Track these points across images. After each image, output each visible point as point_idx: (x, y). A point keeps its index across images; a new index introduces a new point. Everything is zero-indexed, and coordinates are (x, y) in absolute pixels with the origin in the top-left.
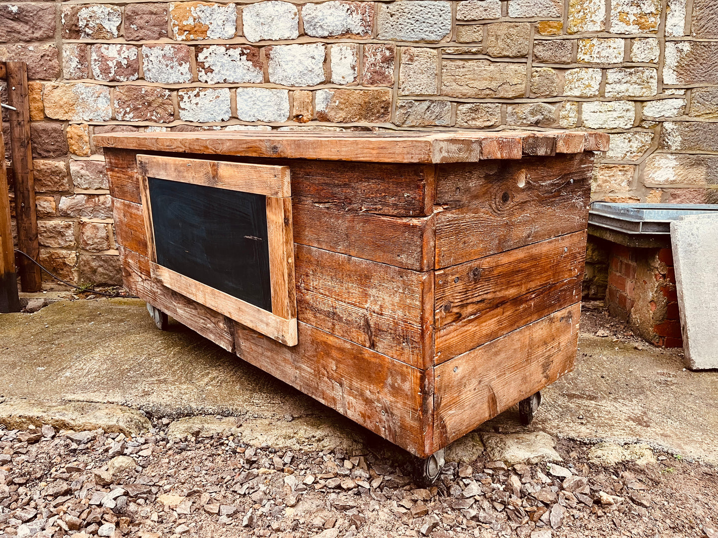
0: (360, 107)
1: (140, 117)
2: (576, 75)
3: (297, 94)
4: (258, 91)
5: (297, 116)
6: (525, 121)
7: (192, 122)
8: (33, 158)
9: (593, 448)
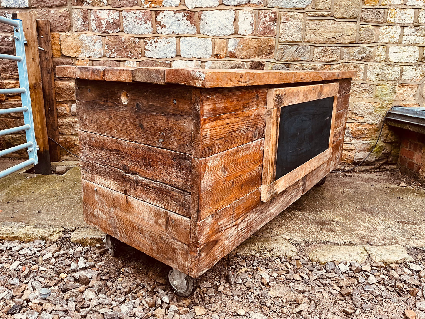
1: (121, 55)
2: (386, 30)
3: (217, 41)
4: (193, 39)
5: (217, 55)
6: (354, 58)
7: (152, 58)
8: (55, 80)
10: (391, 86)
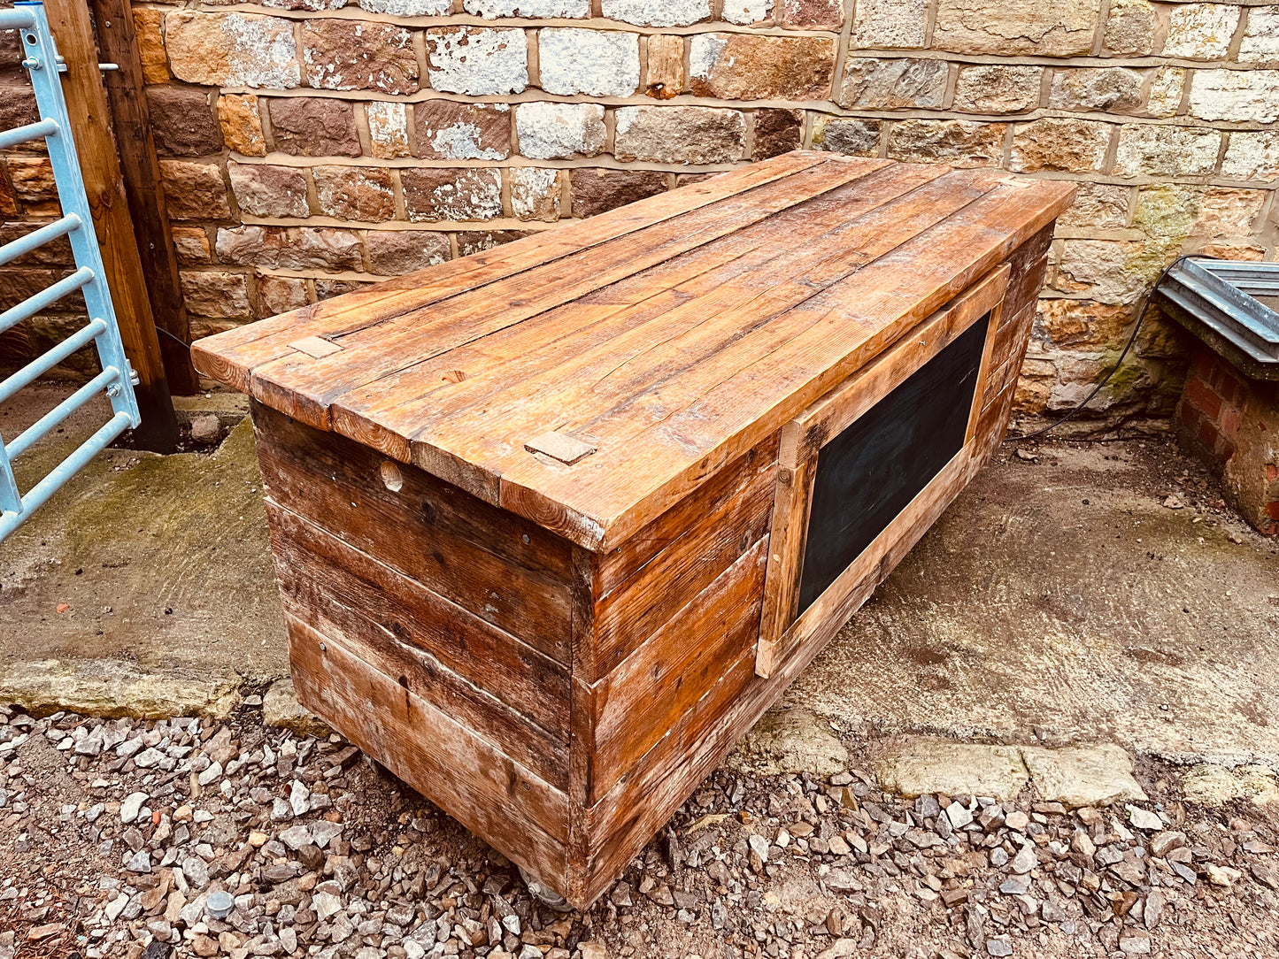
0: (774, 70)
1: (355, 83)
2: (1191, 17)
3: (656, 42)
4: (580, 35)
5: (654, 86)
6: (1083, 103)
7: (453, 93)
8: (159, 157)
9: (1190, 774)
10: (1185, 192)
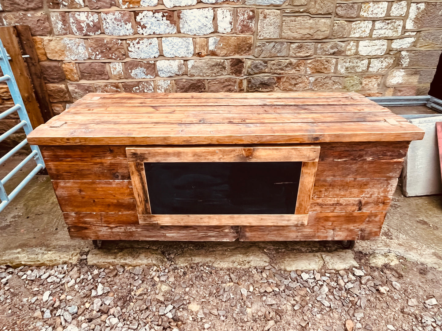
0: (234, 47)
1: (105, 57)
2: (358, 25)
3: (198, 40)
4: (175, 39)
5: (198, 53)
6: (327, 53)
7: (136, 59)
8: (46, 83)
9: (371, 257)
10: (358, 77)
